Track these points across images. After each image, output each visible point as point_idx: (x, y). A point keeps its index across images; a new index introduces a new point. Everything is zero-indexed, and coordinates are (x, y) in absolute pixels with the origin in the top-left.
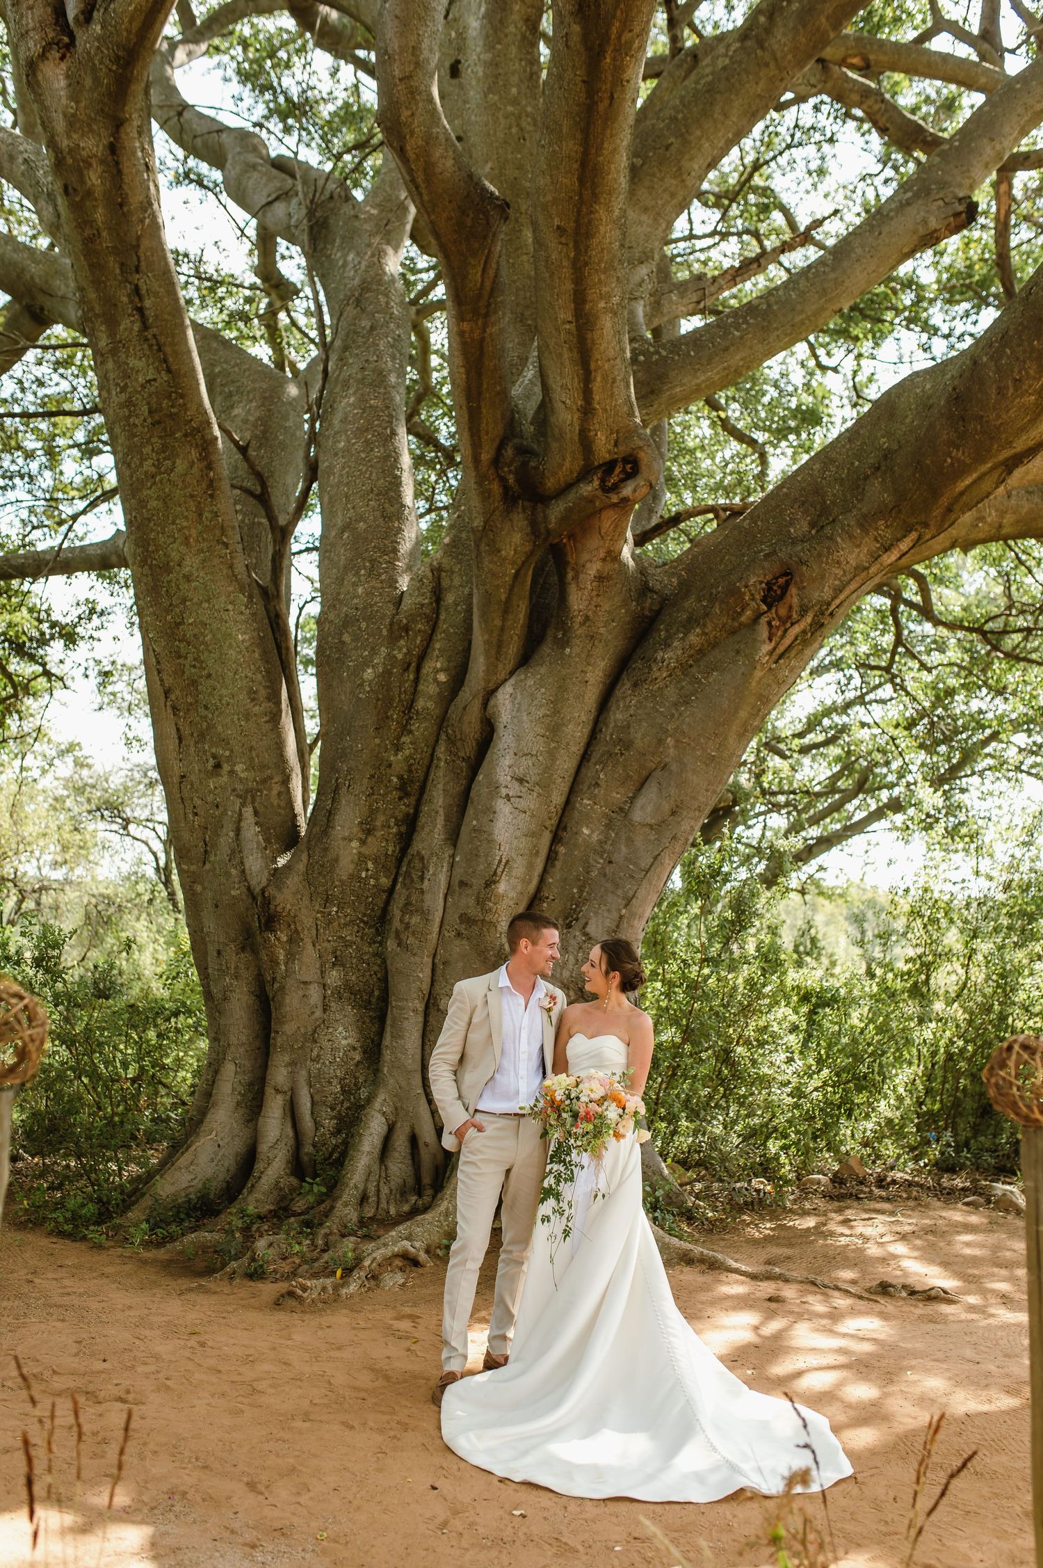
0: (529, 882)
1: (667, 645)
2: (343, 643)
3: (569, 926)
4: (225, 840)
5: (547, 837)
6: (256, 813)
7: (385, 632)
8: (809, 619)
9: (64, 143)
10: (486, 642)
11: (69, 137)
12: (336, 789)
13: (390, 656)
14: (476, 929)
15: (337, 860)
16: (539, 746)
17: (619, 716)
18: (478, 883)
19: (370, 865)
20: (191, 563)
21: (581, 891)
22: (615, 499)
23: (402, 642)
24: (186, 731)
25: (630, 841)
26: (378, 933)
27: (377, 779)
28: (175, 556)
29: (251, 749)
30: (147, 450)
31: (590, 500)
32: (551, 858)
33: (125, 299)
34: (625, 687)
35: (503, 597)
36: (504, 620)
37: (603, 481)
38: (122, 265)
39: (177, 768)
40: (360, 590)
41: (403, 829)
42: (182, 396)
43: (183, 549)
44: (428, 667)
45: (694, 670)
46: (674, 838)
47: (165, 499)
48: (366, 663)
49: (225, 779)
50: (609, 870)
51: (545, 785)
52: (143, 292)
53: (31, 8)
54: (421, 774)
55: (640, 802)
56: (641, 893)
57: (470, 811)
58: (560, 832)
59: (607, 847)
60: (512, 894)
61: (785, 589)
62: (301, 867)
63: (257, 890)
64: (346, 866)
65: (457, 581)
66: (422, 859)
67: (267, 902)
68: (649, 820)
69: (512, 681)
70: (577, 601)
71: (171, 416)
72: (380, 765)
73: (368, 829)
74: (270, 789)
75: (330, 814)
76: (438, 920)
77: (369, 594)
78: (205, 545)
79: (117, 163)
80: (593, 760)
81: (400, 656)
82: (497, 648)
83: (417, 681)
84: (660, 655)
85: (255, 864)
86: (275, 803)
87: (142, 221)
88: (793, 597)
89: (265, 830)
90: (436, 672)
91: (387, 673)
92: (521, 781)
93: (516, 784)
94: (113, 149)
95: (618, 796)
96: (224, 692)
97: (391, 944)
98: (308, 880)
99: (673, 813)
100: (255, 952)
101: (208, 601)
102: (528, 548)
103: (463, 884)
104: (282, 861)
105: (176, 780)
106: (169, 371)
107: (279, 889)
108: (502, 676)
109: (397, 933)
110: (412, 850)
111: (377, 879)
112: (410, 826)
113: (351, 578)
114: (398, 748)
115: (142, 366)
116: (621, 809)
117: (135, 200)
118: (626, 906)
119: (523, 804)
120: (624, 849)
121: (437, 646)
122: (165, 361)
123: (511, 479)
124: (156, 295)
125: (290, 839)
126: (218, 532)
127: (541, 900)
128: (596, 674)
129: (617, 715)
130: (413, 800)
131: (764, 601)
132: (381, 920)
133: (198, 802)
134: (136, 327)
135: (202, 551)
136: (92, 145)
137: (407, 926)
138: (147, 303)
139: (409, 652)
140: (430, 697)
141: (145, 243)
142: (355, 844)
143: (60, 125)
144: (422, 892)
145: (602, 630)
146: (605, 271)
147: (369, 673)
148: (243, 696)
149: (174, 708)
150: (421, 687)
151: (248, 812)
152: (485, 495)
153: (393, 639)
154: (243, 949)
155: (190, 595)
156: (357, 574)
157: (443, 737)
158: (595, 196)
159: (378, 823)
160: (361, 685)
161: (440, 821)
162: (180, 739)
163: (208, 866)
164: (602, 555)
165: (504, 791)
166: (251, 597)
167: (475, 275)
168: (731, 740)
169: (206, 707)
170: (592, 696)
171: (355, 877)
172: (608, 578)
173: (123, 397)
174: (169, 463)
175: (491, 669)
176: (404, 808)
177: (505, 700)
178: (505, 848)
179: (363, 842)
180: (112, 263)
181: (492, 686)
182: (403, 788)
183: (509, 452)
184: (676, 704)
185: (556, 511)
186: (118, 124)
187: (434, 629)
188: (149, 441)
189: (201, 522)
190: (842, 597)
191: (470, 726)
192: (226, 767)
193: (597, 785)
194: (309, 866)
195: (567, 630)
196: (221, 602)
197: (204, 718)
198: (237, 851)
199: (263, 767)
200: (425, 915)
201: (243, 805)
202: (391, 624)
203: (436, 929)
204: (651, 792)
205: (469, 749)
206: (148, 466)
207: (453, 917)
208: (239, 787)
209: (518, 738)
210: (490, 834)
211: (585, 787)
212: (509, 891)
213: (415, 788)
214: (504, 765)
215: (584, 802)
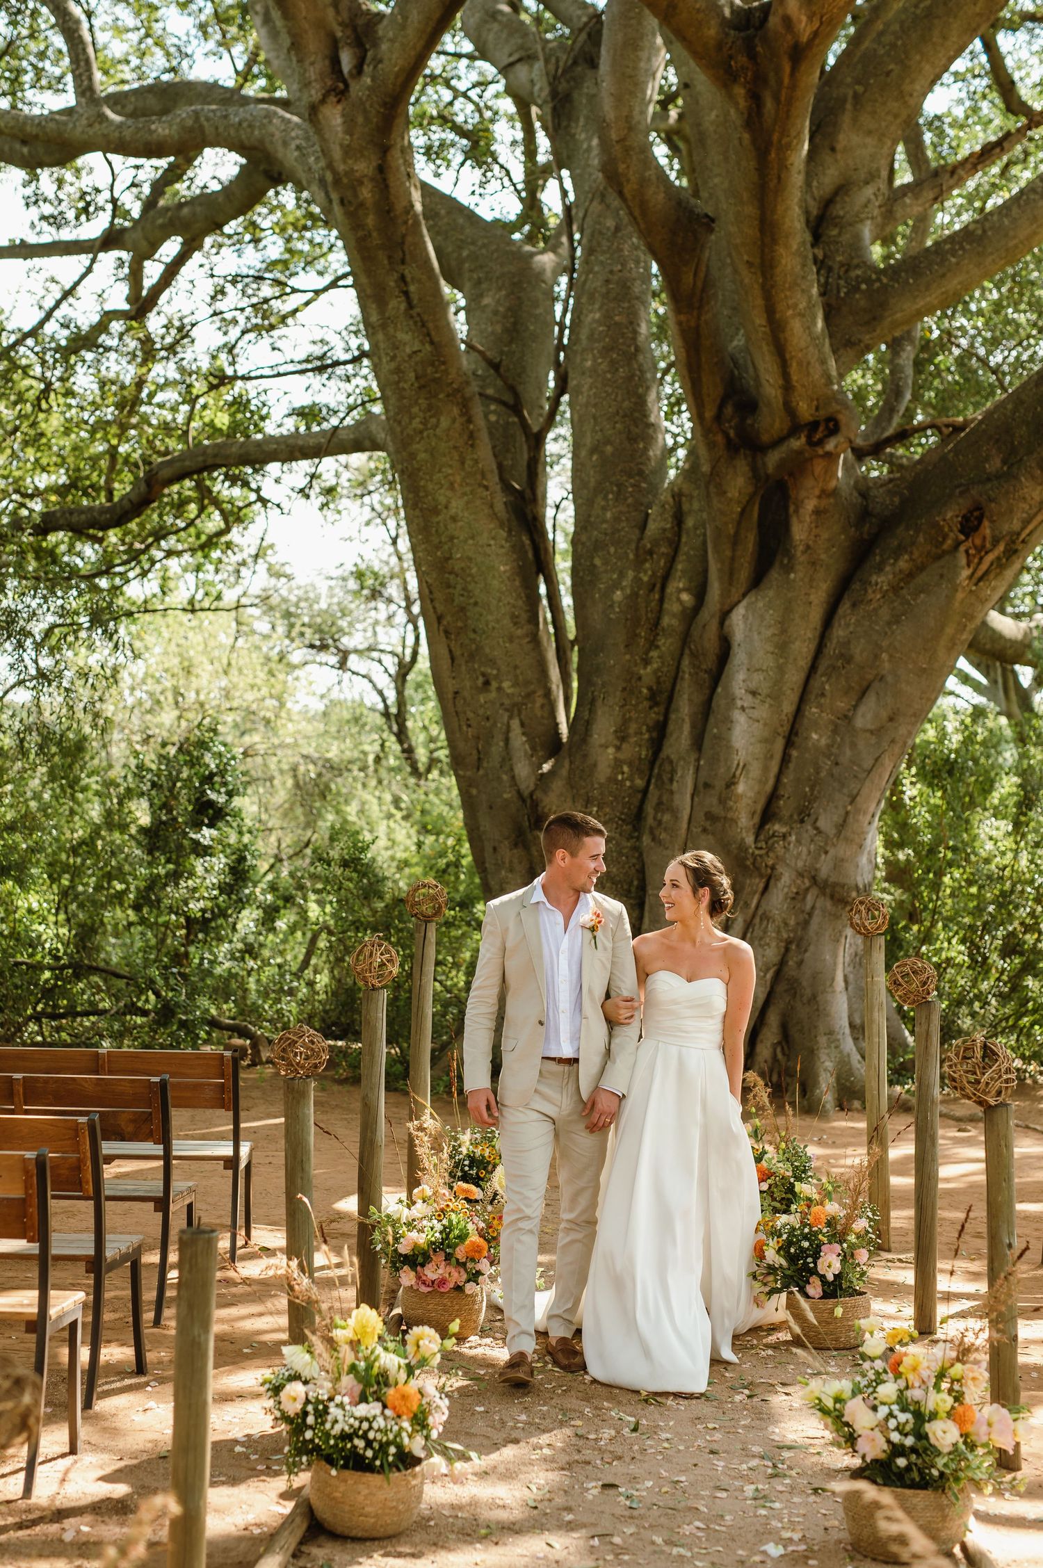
0: (765, 783)
1: (880, 569)
2: (594, 566)
3: (802, 821)
4: (497, 748)
5: (779, 744)
6: (522, 725)
7: (631, 556)
8: (1000, 549)
9: (341, 167)
10: (720, 570)
11: (345, 162)
12: (593, 701)
13: (637, 579)
14: (719, 825)
15: (595, 765)
16: (769, 662)
17: (841, 633)
18: (719, 784)
19: (626, 769)
20: (456, 505)
21: (812, 790)
22: (821, 452)
23: (647, 565)
24: (457, 652)
25: (853, 745)
26: (636, 829)
27: (629, 691)
28: (442, 500)
29: (516, 667)
30: (415, 410)
31: (800, 453)
32: (785, 760)
33: (392, 284)
34: (845, 607)
35: (732, 532)
36: (734, 550)
37: (809, 438)
38: (390, 257)
39: (451, 686)
40: (609, 515)
41: (655, 735)
42: (444, 363)
43: (449, 493)
44: (671, 589)
45: (904, 592)
46: (893, 741)
47: (432, 452)
48: (616, 585)
49: (493, 695)
50: (836, 771)
51: (776, 696)
52: (408, 279)
53: (312, 64)
54: (668, 685)
55: (862, 709)
56: (865, 791)
57: (712, 720)
58: (792, 735)
59: (834, 750)
60: (751, 794)
61: (980, 520)
62: (564, 772)
63: (526, 794)
64: (603, 771)
65: (696, 506)
66: (671, 762)
67: (535, 804)
68: (869, 726)
69: (744, 603)
70: (799, 532)
71: (435, 380)
72: (631, 679)
73: (622, 736)
74: (534, 702)
75: (588, 723)
76: (686, 817)
77: (617, 519)
78: (468, 489)
79: (385, 180)
80: (820, 672)
81: (645, 579)
82: (730, 576)
83: (662, 600)
84: (874, 578)
85: (523, 770)
86: (539, 713)
87: (406, 222)
88: (986, 529)
89: (531, 740)
90: (680, 592)
91: (635, 595)
92: (754, 693)
93: (750, 697)
94: (381, 169)
95: (842, 705)
96: (490, 618)
97: (646, 840)
98: (571, 784)
99: (891, 719)
100: (526, 847)
101: (473, 538)
102: (751, 489)
103: (707, 786)
104: (546, 767)
105: (450, 696)
106: (432, 343)
107: (545, 792)
108: (735, 599)
109: (651, 829)
110: (663, 755)
111: (632, 781)
112: (660, 733)
113: (600, 501)
114: (646, 662)
115: (408, 339)
116: (846, 716)
117: (399, 207)
118: (851, 803)
119: (756, 714)
120: (848, 753)
121: (680, 567)
122: (429, 335)
123: (732, 433)
124: (419, 281)
125: (553, 747)
126: (479, 477)
127: (779, 797)
128: (819, 596)
129: (839, 632)
130: (662, 709)
131: (961, 531)
132: (637, 818)
133: (470, 715)
134: (403, 306)
135: (465, 494)
136: (364, 167)
137: (660, 823)
138: (412, 288)
139: (654, 573)
140: (674, 615)
141: (409, 239)
142: (611, 750)
143: (337, 153)
144: (672, 792)
145: (823, 556)
146: (790, 289)
147: (618, 595)
148: (506, 621)
149: (447, 633)
150: (666, 606)
151: (515, 724)
152: (711, 446)
153: (639, 563)
154: (516, 845)
155: (456, 533)
156: (605, 498)
157: (687, 651)
158: (774, 241)
159: (631, 731)
160: (611, 606)
161: (687, 728)
162: (453, 659)
163: (481, 772)
164: (817, 492)
165: (739, 703)
166: (510, 531)
167: (688, 279)
168: (941, 653)
169: (474, 631)
170: (816, 615)
171: (612, 779)
172: (825, 511)
173: (393, 365)
174: (433, 420)
175: (725, 593)
176: (654, 716)
177: (738, 618)
178: (742, 754)
179: (618, 748)
180: (382, 256)
181: (726, 607)
182: (653, 697)
183: (729, 410)
184: (889, 624)
185: (772, 459)
186: (385, 150)
187: (676, 550)
188: (416, 403)
189: (463, 469)
190: (1031, 527)
191: (710, 641)
192: (494, 684)
193: (823, 695)
194: (571, 771)
195: (791, 557)
196: (483, 539)
197: (473, 640)
198: (507, 758)
199: (527, 683)
200: (675, 813)
201: (511, 717)
202: (637, 548)
203: (685, 825)
204: (871, 701)
205: (710, 662)
206: (416, 423)
207: (700, 816)
208: (507, 702)
209: (750, 655)
210: (729, 741)
211: (812, 697)
212: (747, 791)
213: (663, 698)
214: (739, 679)
215: (812, 711)
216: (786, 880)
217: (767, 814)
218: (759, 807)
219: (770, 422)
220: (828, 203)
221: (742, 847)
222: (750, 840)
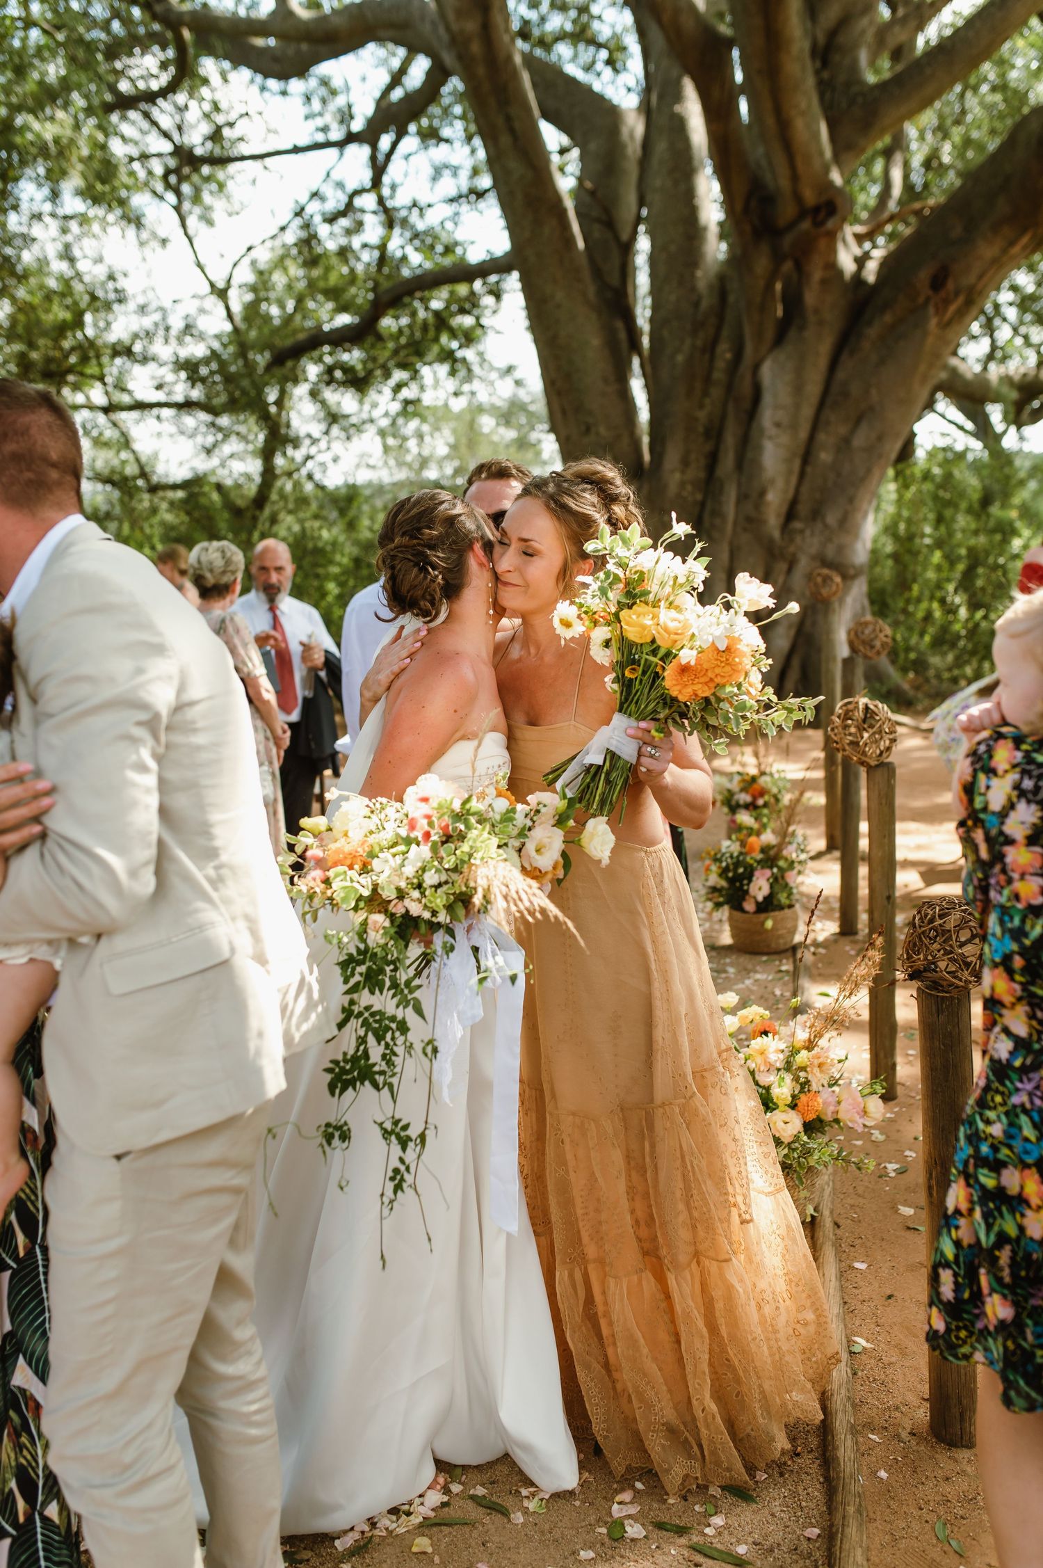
0: (788, 492)
1: (870, 324)
2: (662, 336)
3: (814, 520)
5: (797, 464)
7: (689, 327)
8: (961, 300)
9: (455, 27)
10: (752, 333)
12: (664, 438)
13: (693, 345)
14: (754, 525)
15: (666, 485)
16: (788, 401)
18: (754, 495)
19: (689, 488)
20: (560, 296)
21: (822, 496)
22: (823, 231)
23: (700, 333)
24: (566, 407)
25: (851, 460)
27: (689, 429)
29: (607, 416)
31: (807, 234)
32: (802, 475)
33: (501, 124)
34: (844, 356)
35: (759, 301)
36: (761, 316)
37: (813, 220)
38: (498, 100)
39: (563, 432)
40: (673, 297)
41: (709, 461)
42: (543, 186)
43: (554, 288)
44: (718, 349)
45: (888, 340)
46: (881, 456)
49: (593, 437)
50: (838, 481)
51: (794, 427)
52: (513, 118)
54: (717, 424)
55: (858, 433)
56: (860, 494)
57: (748, 448)
58: (807, 456)
59: (837, 465)
60: (777, 501)
61: (945, 278)
64: (672, 489)
65: (734, 285)
66: (721, 481)
68: (863, 446)
69: (770, 357)
70: (810, 298)
71: (537, 198)
72: (690, 420)
73: (685, 463)
74: (622, 442)
75: (660, 455)
76: (732, 521)
77: (678, 299)
79: (488, 35)
80: (826, 406)
81: (699, 344)
82: (759, 336)
83: (711, 360)
84: (866, 331)
88: (950, 285)
90: (724, 352)
91: (691, 357)
92: (778, 425)
93: (775, 428)
94: (485, 28)
95: (843, 430)
96: (588, 380)
98: (650, 500)
99: (879, 439)
101: (572, 320)
102: (772, 266)
103: (746, 496)
106: (533, 168)
108: (764, 354)
109: (707, 531)
110: (715, 475)
111: (693, 496)
112: (713, 460)
114: (701, 406)
115: (515, 166)
116: (846, 439)
118: (850, 503)
119: (780, 441)
120: (847, 466)
121: (724, 333)
122: (530, 161)
123: (756, 222)
124: (521, 118)
127: (798, 503)
128: (824, 348)
129: (841, 375)
130: (714, 441)
131: (931, 288)
136: (471, 26)
137: (713, 525)
138: (517, 125)
139: (705, 340)
140: (721, 370)
141: (511, 84)
142: (677, 476)
143: (451, 16)
144: (721, 503)
145: (827, 317)
149: (559, 393)
150: (714, 363)
153: (694, 332)
155: (560, 317)
156: (671, 285)
157: (730, 397)
158: (778, 49)
159: (692, 459)
160: (675, 366)
161: (731, 455)
162: (564, 412)
164: (822, 265)
165: (767, 434)
166: (600, 314)
167: (717, 94)
168: (917, 386)
169: (578, 391)
170: (823, 362)
171: (678, 496)
172: (829, 280)
175: (756, 350)
176: (708, 447)
177: (767, 371)
178: (770, 471)
179: (683, 472)
180: (492, 101)
181: (757, 361)
182: (707, 434)
183: (753, 203)
184: (876, 365)
185: (787, 241)
186: (485, 9)
187: (721, 321)
188: (526, 217)
191: (746, 387)
192: (592, 430)
193: (829, 424)
194: (649, 490)
195: (804, 319)
196: (580, 321)
197: (577, 398)
199: (616, 427)
200: (723, 517)
202: (693, 321)
203: (731, 527)
204: (863, 427)
205: (746, 406)
207: (741, 519)
208: (601, 442)
209: (775, 397)
210: (760, 463)
211: (821, 426)
212: (775, 499)
213: (714, 433)
214: (768, 416)
215: (822, 437)
216: (803, 564)
217: (790, 515)
218: (784, 509)
219: (786, 211)
220: (833, 34)
221: (771, 540)
222: (776, 534)
